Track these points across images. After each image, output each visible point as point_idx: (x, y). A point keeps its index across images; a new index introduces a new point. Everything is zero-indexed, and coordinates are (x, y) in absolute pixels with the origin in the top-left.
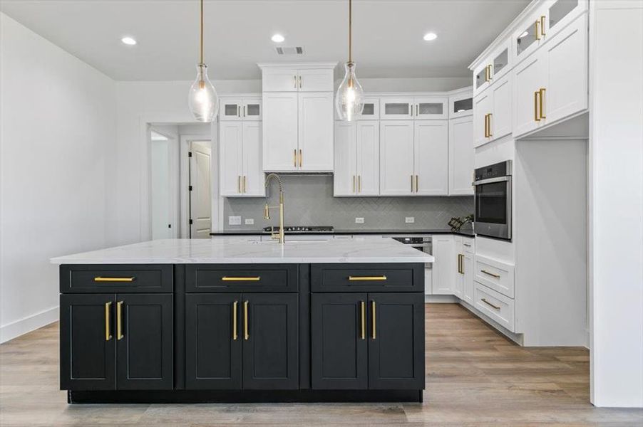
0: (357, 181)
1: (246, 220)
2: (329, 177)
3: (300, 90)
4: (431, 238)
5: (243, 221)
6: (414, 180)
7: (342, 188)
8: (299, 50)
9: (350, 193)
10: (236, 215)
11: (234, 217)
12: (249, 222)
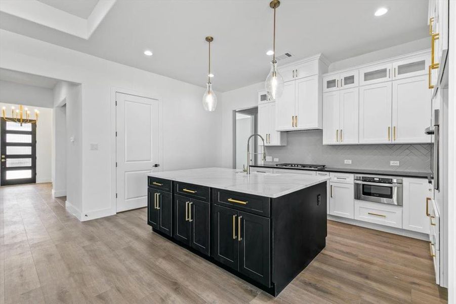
0: (340, 133)
1: (275, 159)
2: (319, 132)
3: (297, 78)
4: (402, 180)
5: (273, 159)
6: (392, 131)
7: (329, 139)
8: (288, 55)
9: (334, 142)
10: (270, 156)
11: (268, 157)
12: (276, 160)
